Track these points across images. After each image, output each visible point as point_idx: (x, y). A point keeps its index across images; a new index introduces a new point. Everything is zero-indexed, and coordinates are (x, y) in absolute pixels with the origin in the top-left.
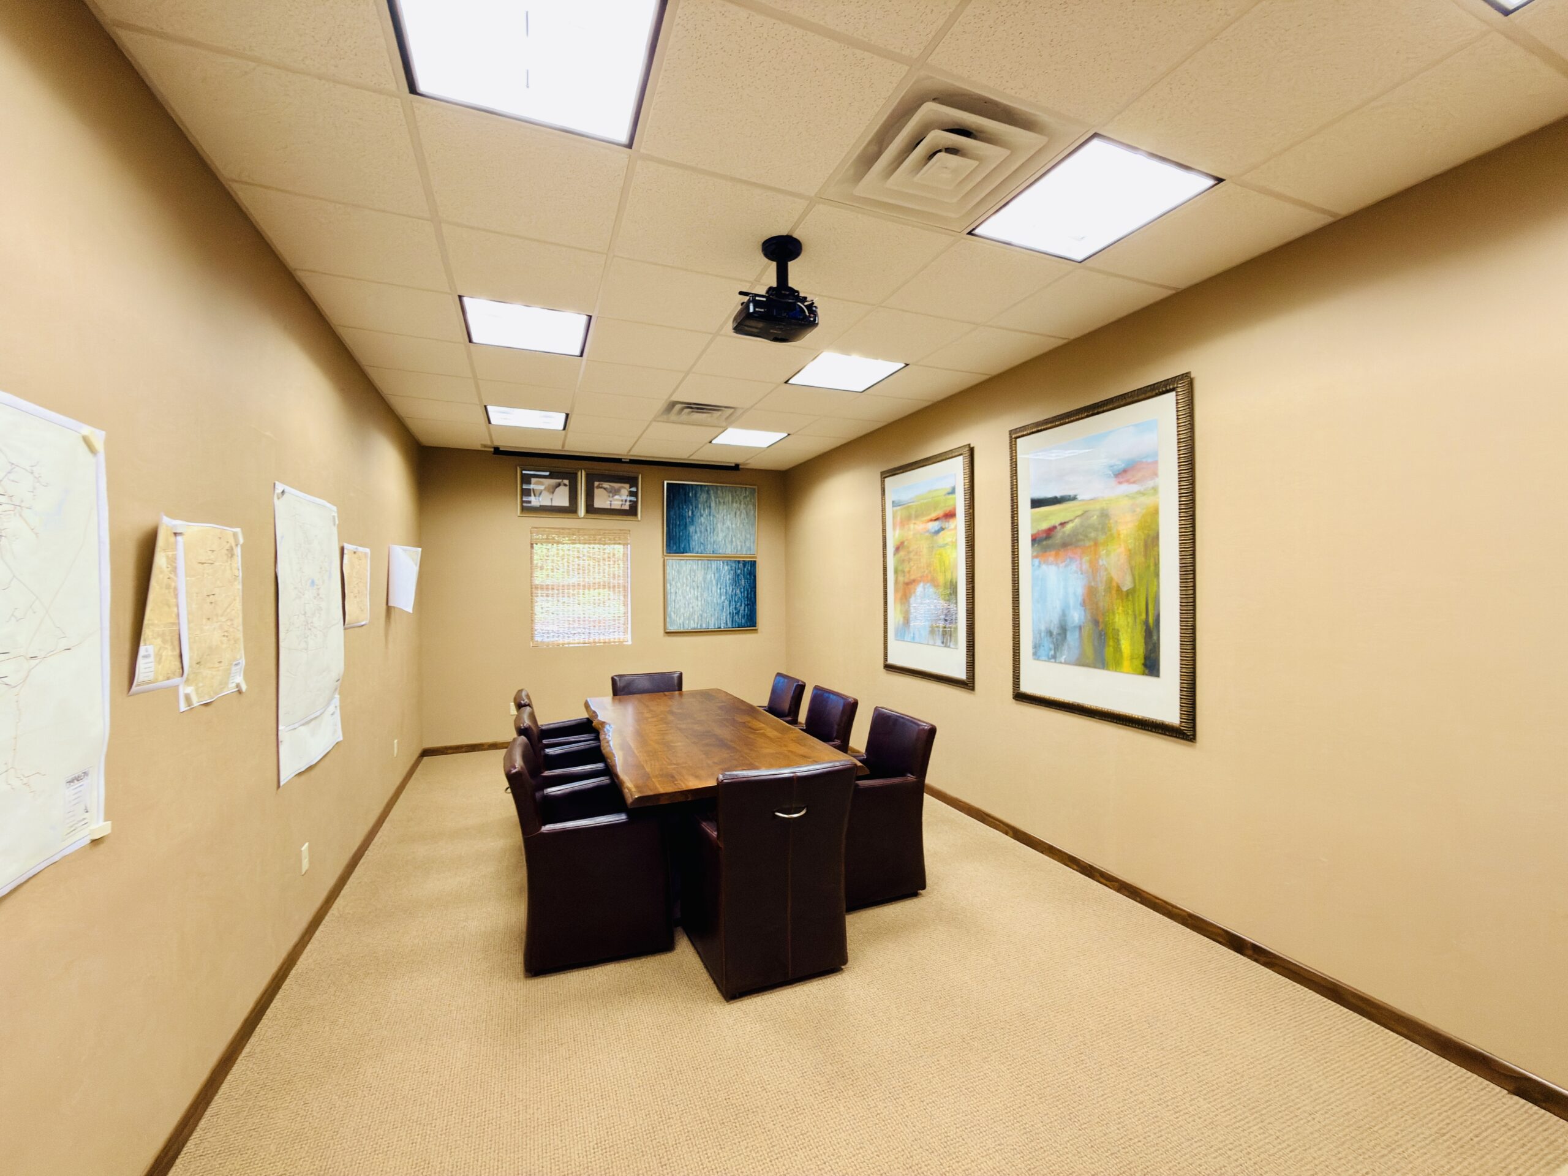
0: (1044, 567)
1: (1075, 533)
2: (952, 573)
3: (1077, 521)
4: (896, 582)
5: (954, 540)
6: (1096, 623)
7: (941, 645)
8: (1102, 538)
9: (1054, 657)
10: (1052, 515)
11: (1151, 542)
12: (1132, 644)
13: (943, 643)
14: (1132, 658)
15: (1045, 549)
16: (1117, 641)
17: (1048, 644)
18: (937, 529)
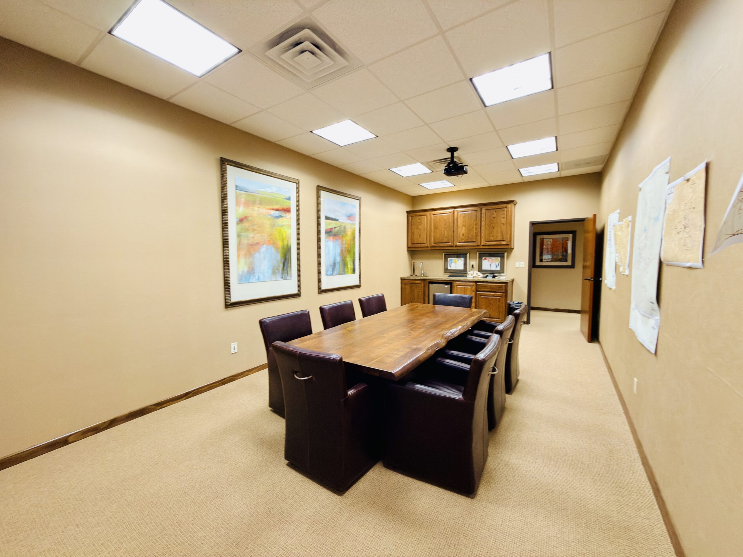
0: (329, 242)
1: (338, 232)
2: (288, 241)
3: (338, 228)
5: (289, 224)
6: (343, 261)
8: (344, 235)
9: (332, 274)
10: (332, 224)
11: (354, 238)
13: (282, 278)
15: (330, 235)
17: (330, 270)
18: (277, 215)
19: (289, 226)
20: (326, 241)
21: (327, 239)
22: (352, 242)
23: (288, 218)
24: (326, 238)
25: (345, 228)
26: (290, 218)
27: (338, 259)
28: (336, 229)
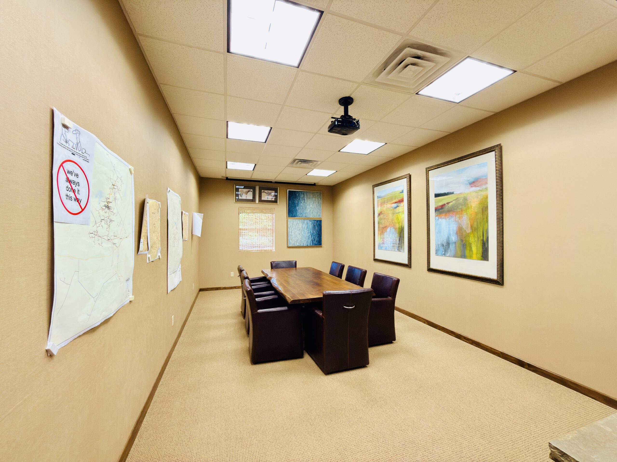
0: (440, 220)
1: (453, 206)
2: (402, 223)
3: (454, 202)
4: (379, 227)
5: (403, 210)
6: (462, 241)
7: (398, 251)
8: (464, 208)
9: (444, 254)
10: (443, 200)
11: (484, 209)
12: (477, 249)
13: (398, 250)
14: (477, 254)
15: (441, 213)
16: (471, 248)
17: (442, 249)
18: (396, 206)
19: (403, 212)
20: (436, 219)
24: (436, 216)
25: (465, 199)
26: (403, 206)
27: (454, 238)
28: (450, 203)
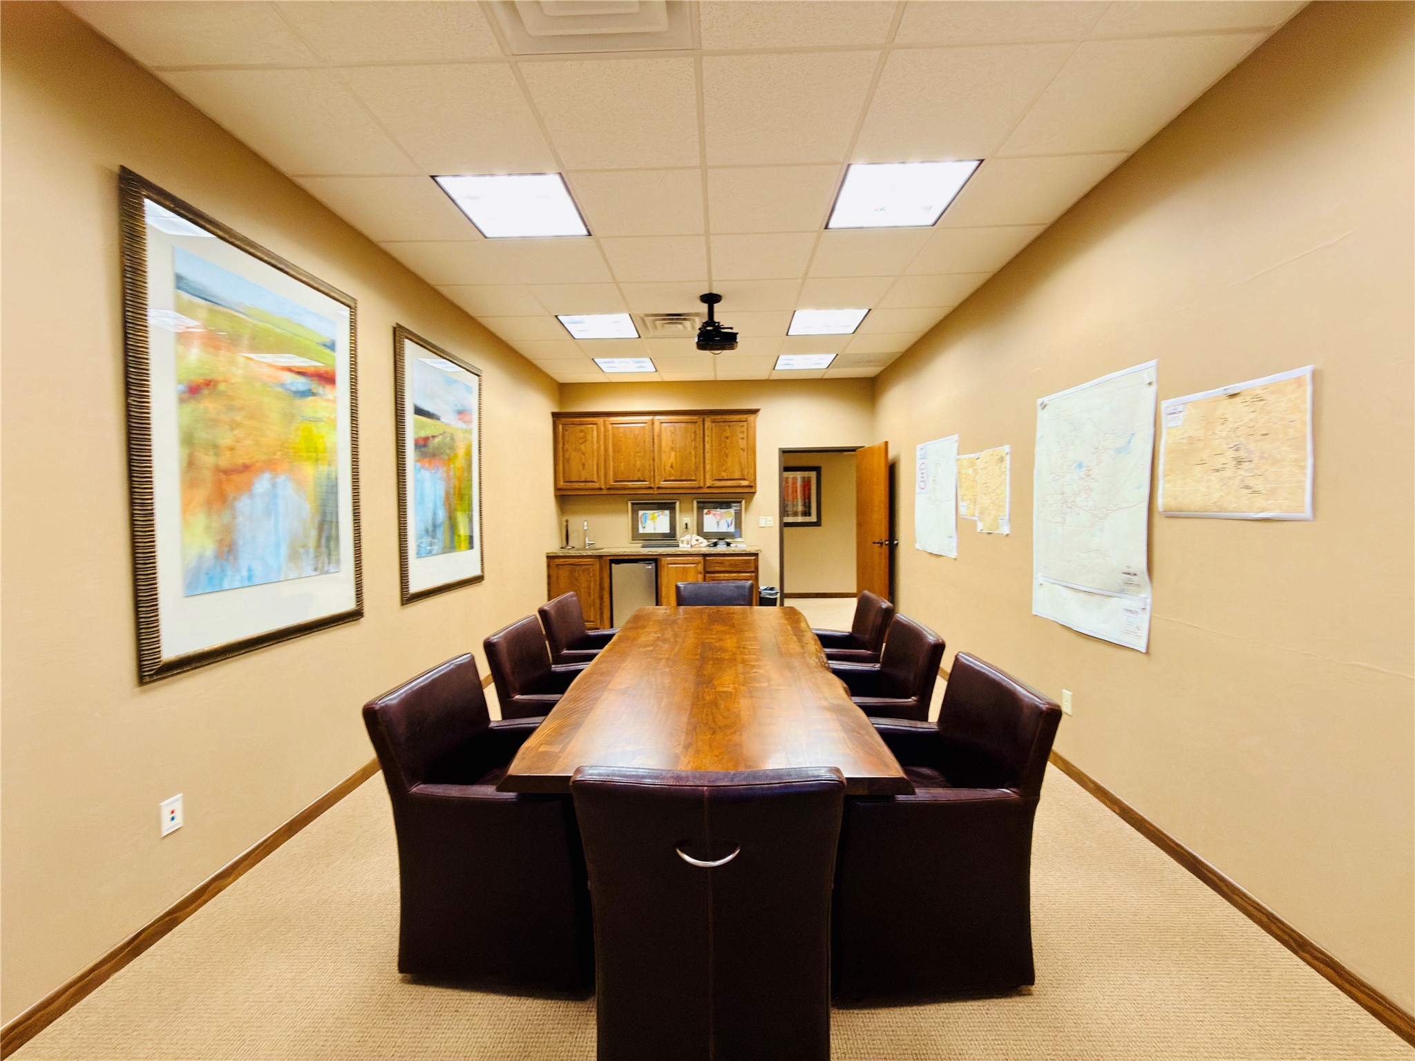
0: (423, 471)
1: (438, 448)
3: (440, 437)
6: (449, 518)
8: (451, 456)
9: (430, 551)
10: (427, 427)
14: (465, 539)
15: (423, 455)
16: (459, 530)
18: (302, 388)
19: (333, 422)
20: (416, 469)
21: (418, 464)
22: (466, 474)
23: (328, 400)
24: (417, 461)
25: (452, 439)
26: (334, 401)
27: (442, 515)
28: (437, 440)
